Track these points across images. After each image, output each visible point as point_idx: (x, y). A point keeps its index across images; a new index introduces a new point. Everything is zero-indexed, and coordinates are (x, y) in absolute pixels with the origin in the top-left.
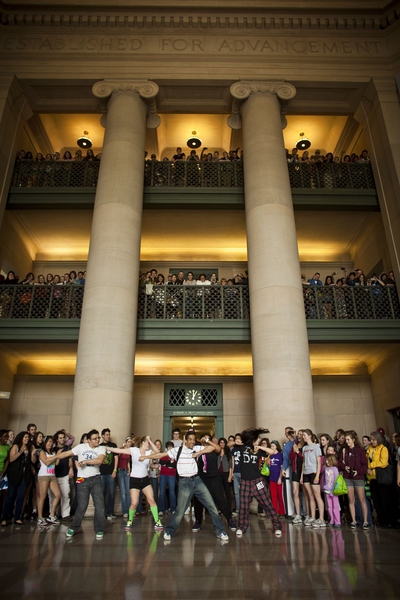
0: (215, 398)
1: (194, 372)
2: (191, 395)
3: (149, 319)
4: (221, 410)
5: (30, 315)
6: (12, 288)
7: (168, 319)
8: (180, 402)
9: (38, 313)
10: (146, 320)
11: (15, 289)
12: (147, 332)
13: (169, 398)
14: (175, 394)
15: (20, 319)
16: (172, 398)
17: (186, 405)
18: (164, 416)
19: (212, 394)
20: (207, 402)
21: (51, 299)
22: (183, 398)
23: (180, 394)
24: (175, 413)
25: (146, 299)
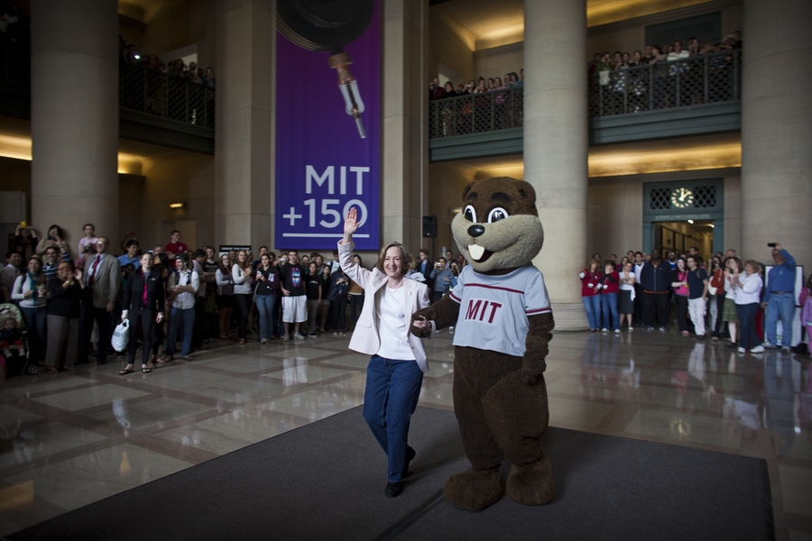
0: (712, 196)
1: (683, 166)
2: (679, 195)
3: (607, 117)
4: (721, 211)
5: (473, 129)
6: (451, 102)
7: (631, 114)
8: (664, 204)
9: (483, 126)
10: (603, 118)
11: (455, 102)
12: (604, 133)
13: (649, 199)
14: (657, 194)
15: (464, 135)
16: (654, 199)
17: (672, 207)
18: (644, 222)
19: (708, 191)
20: (701, 202)
21: (493, 107)
22: (669, 199)
23: (664, 194)
24: (658, 218)
25: (601, 92)
